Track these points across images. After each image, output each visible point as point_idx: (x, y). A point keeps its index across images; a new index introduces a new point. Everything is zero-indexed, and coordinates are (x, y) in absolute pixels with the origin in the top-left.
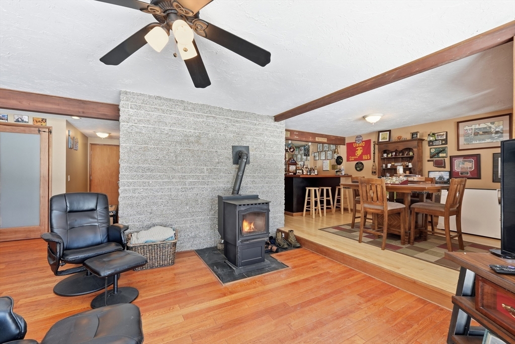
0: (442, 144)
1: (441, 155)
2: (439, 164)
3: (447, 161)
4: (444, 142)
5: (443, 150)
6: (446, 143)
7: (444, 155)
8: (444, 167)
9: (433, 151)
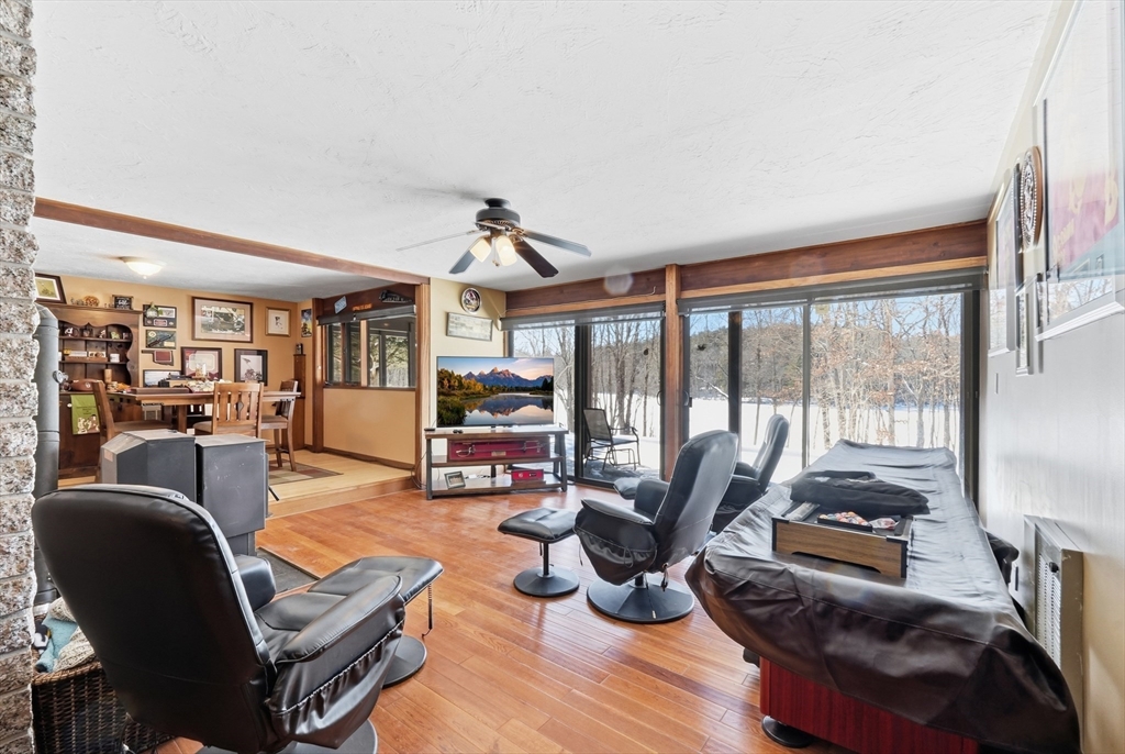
0: (169, 326)
1: (166, 344)
2: (163, 359)
3: (177, 355)
4: (171, 323)
5: (170, 337)
6: (174, 327)
7: (172, 344)
8: (172, 364)
9: (152, 335)
